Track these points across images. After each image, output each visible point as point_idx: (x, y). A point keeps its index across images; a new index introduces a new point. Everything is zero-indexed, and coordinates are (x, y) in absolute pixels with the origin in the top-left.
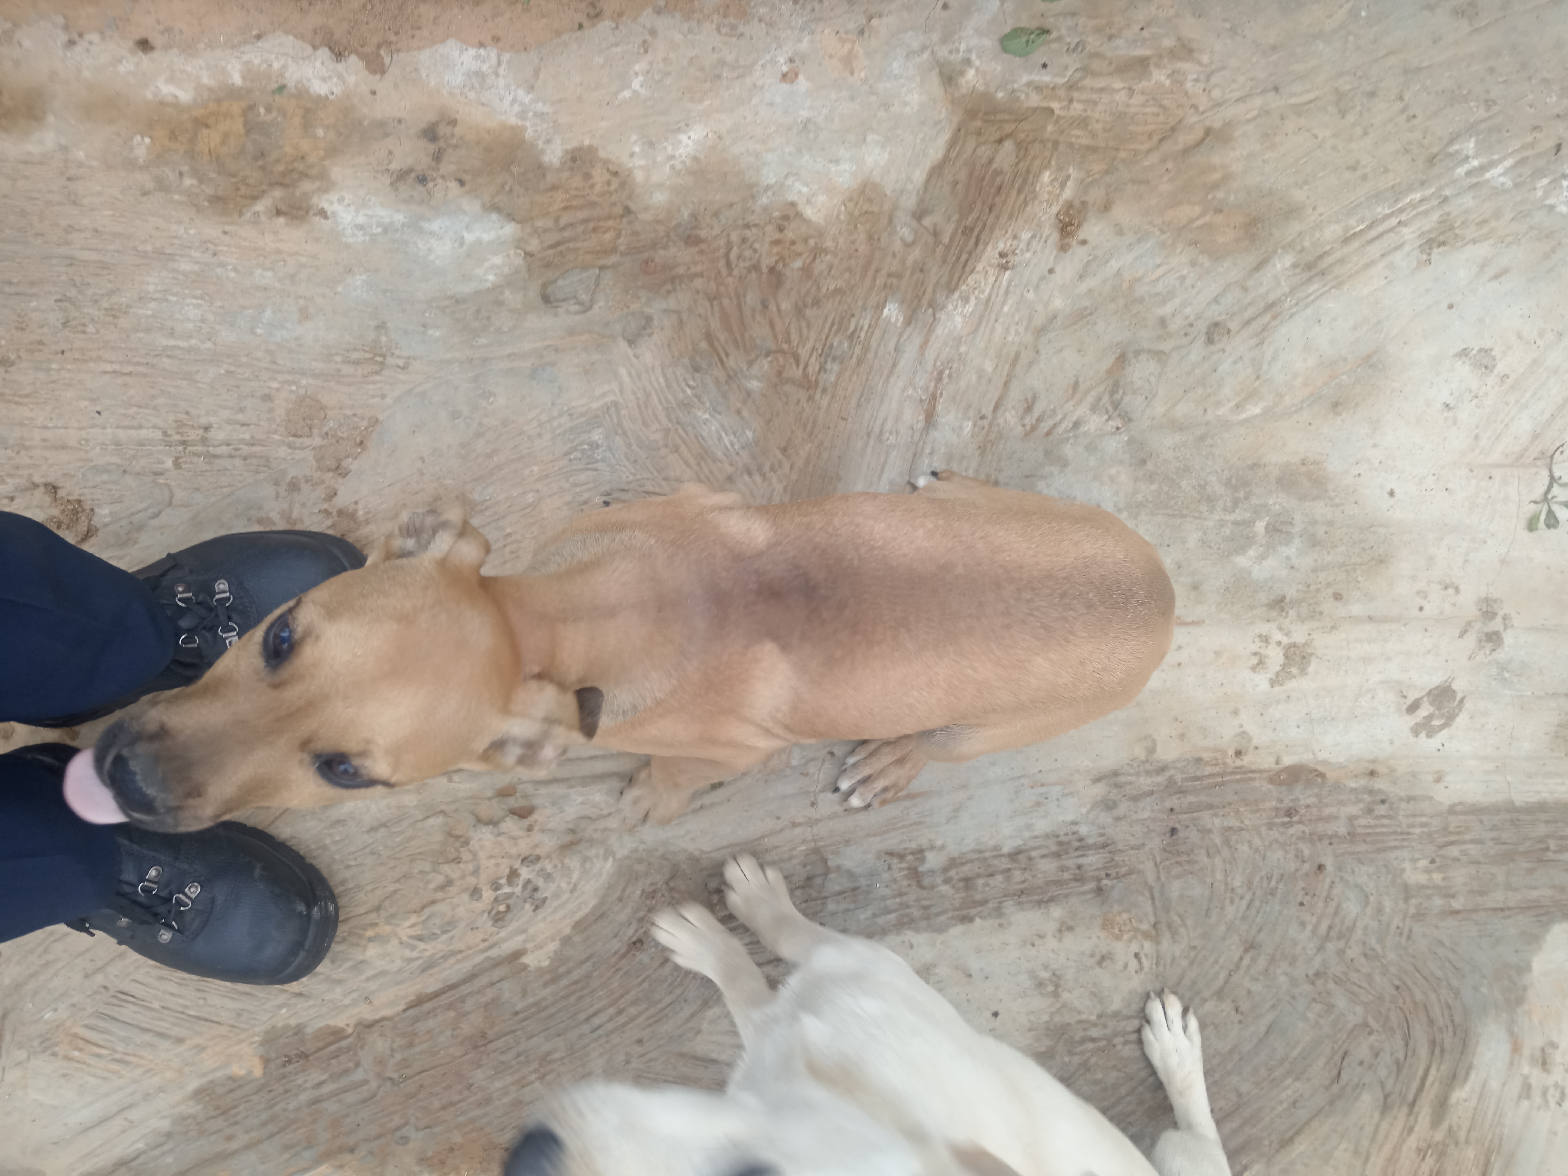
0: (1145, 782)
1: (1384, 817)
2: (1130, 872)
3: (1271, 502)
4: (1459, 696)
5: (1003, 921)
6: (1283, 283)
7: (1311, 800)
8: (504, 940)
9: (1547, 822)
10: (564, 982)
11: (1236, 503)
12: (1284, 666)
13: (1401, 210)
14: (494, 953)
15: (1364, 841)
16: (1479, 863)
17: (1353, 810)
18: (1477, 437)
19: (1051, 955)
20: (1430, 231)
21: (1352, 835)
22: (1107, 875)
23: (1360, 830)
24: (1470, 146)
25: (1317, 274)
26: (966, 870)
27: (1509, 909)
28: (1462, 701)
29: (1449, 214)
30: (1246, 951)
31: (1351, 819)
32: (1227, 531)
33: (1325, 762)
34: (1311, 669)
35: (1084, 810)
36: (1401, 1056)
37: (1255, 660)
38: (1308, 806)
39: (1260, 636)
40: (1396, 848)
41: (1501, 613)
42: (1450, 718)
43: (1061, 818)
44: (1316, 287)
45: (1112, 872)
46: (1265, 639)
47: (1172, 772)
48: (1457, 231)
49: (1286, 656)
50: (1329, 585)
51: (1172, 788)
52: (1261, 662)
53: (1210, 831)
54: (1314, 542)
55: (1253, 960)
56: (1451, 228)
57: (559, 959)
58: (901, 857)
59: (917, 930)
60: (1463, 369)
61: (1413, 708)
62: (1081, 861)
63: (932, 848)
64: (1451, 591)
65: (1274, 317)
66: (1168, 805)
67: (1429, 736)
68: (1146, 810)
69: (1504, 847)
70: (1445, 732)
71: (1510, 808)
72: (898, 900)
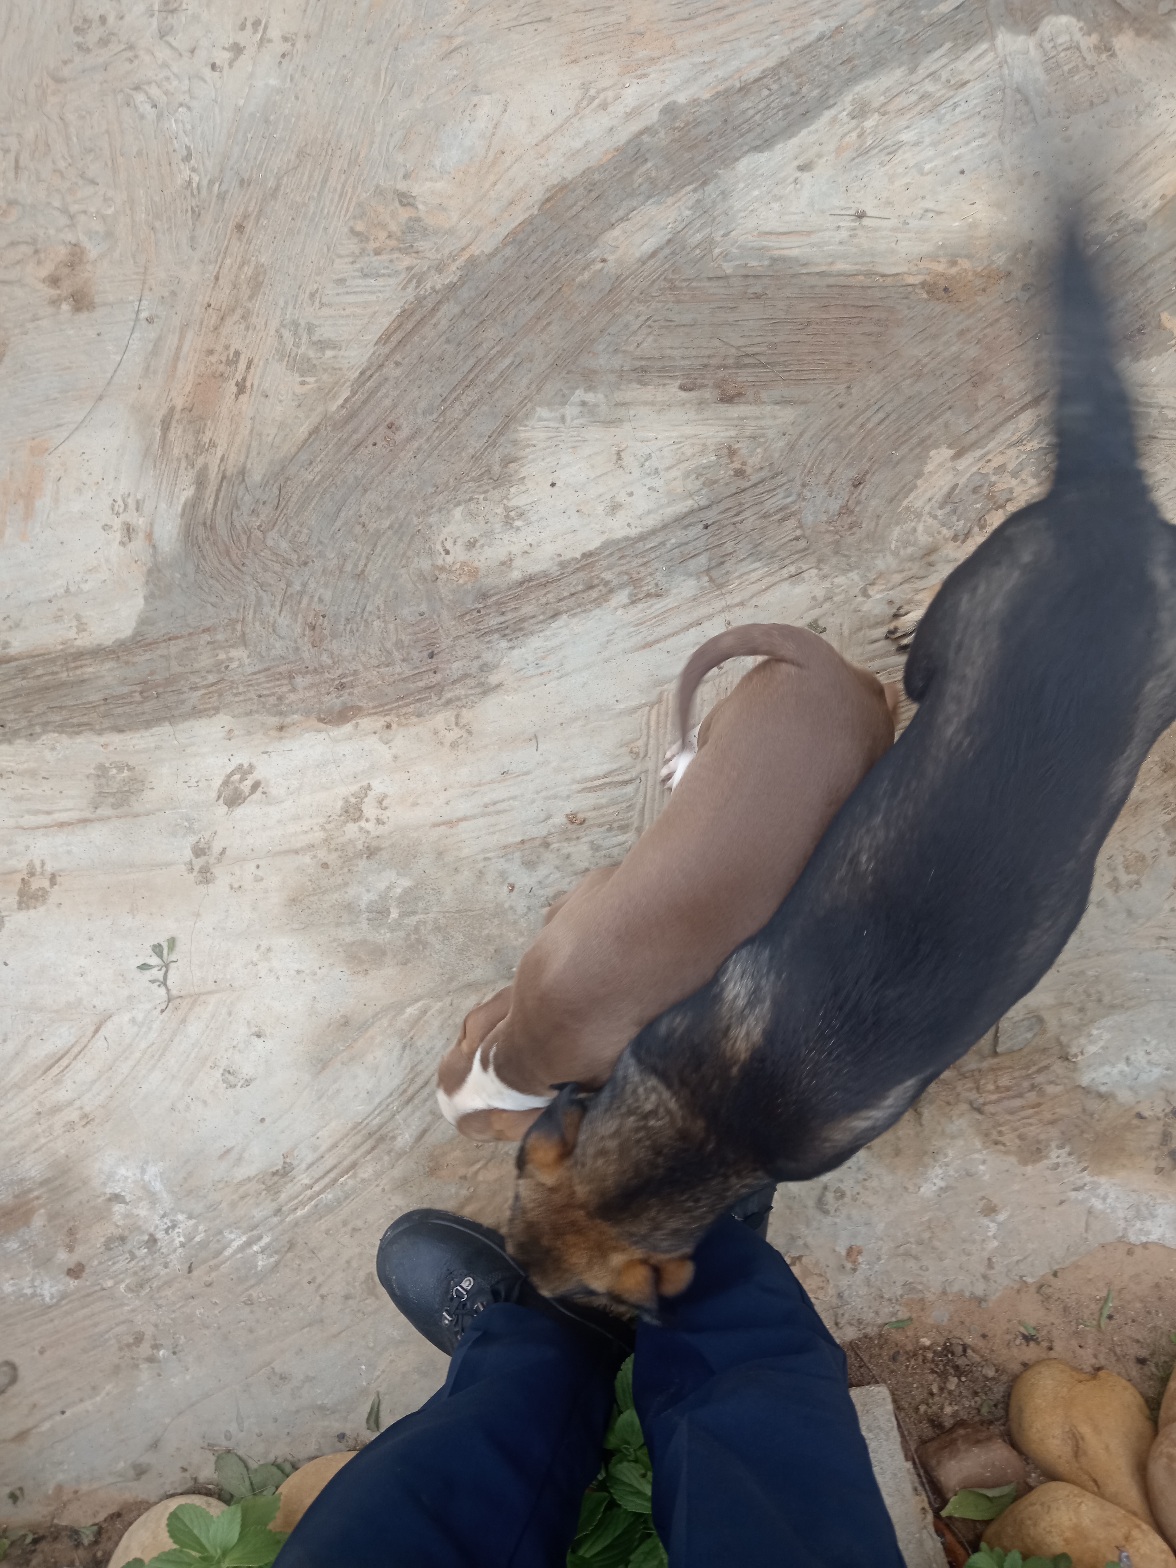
0: (459, 691)
1: (269, 696)
2: (462, 616)
3: (388, 935)
4: (221, 801)
5: (558, 559)
6: (401, 1122)
7: (327, 698)
8: (971, 465)
9: (143, 713)
10: (915, 440)
11: (416, 929)
12: (362, 803)
13: (311, 1199)
14: (979, 453)
15: (280, 674)
16: (192, 673)
17: (292, 697)
18: (230, 1014)
19: (515, 540)
20: (286, 1183)
21: (291, 676)
22: (479, 612)
23: (285, 682)
24: (261, 1263)
25: (375, 1133)
26: (594, 594)
27: (165, 641)
28: (219, 797)
29: (273, 1200)
30: (363, 572)
31: (294, 690)
32: (421, 905)
33: (320, 731)
34: (340, 804)
35: (505, 660)
36: (235, 513)
37: (384, 803)
38: (328, 694)
39: (384, 823)
40: (255, 673)
41: (195, 873)
42: (226, 783)
43: (523, 650)
44: (374, 1122)
45: (475, 614)
46: (379, 821)
47: (439, 703)
48: (263, 1187)
49: (361, 811)
50: (333, 874)
51: (438, 689)
52: (380, 802)
53: (403, 660)
54: (349, 907)
55: (356, 565)
56: (268, 1189)
57: (922, 459)
58: (649, 595)
59: (627, 539)
60: (247, 1070)
61: (256, 786)
62: (502, 619)
63: (624, 607)
64: (236, 886)
65: (405, 1091)
66: (439, 677)
67: (241, 765)
68: (456, 668)
69: (174, 688)
70: (230, 771)
71: (171, 719)
72: (645, 560)
